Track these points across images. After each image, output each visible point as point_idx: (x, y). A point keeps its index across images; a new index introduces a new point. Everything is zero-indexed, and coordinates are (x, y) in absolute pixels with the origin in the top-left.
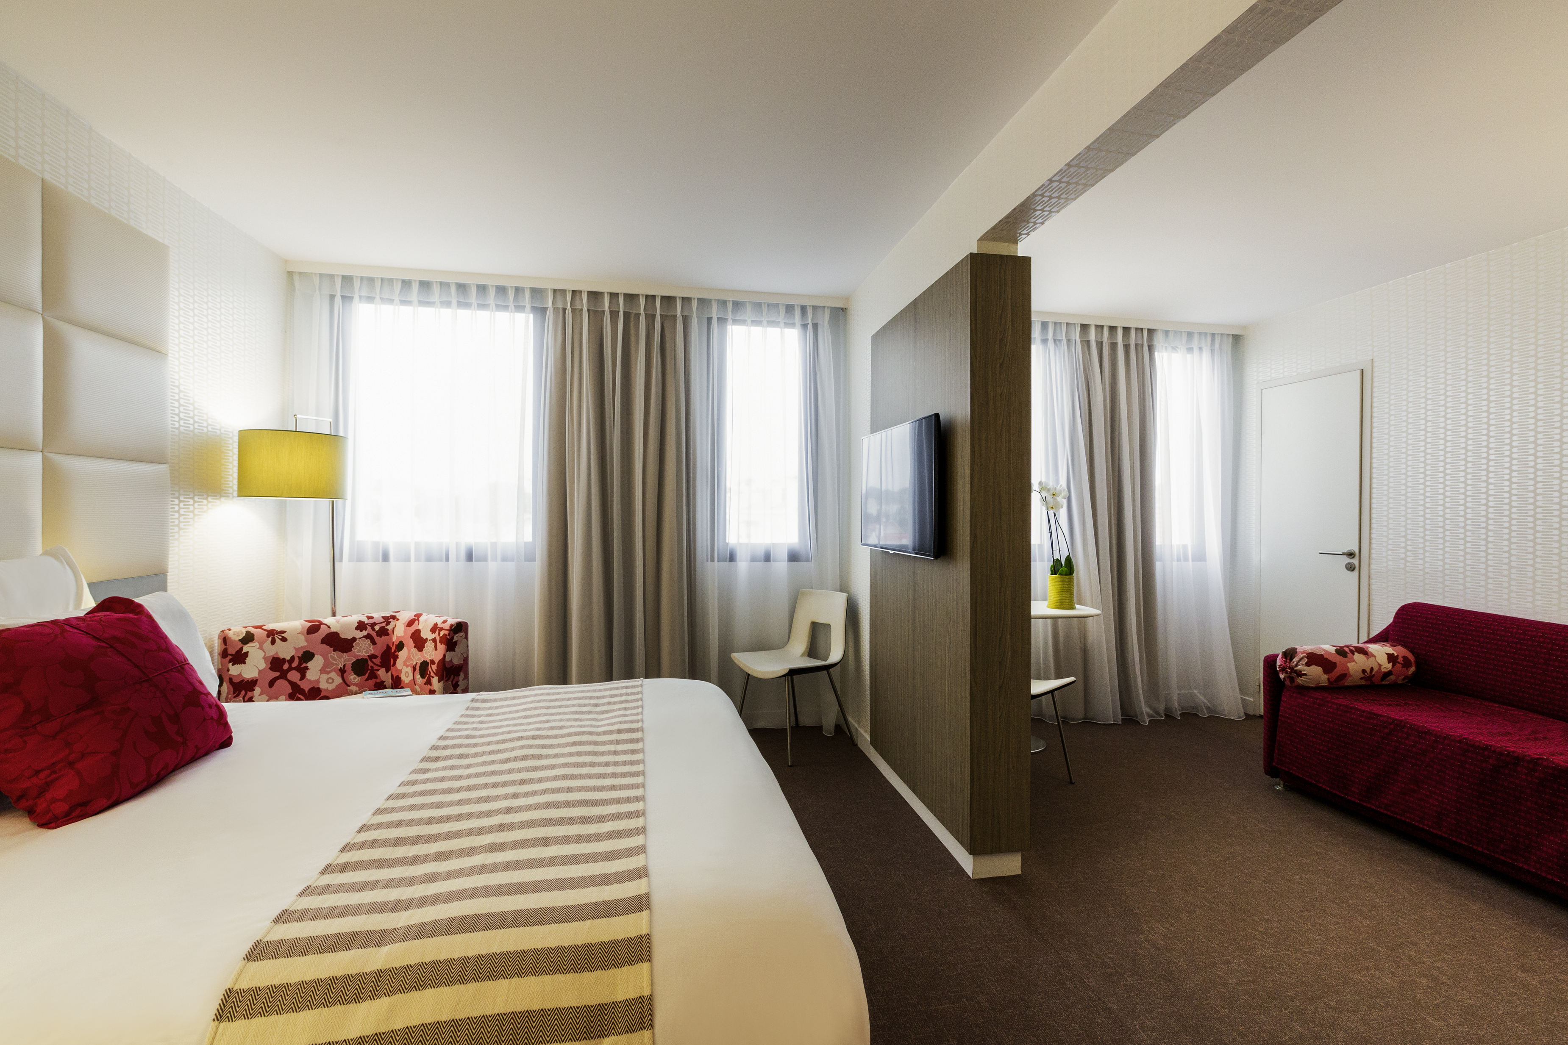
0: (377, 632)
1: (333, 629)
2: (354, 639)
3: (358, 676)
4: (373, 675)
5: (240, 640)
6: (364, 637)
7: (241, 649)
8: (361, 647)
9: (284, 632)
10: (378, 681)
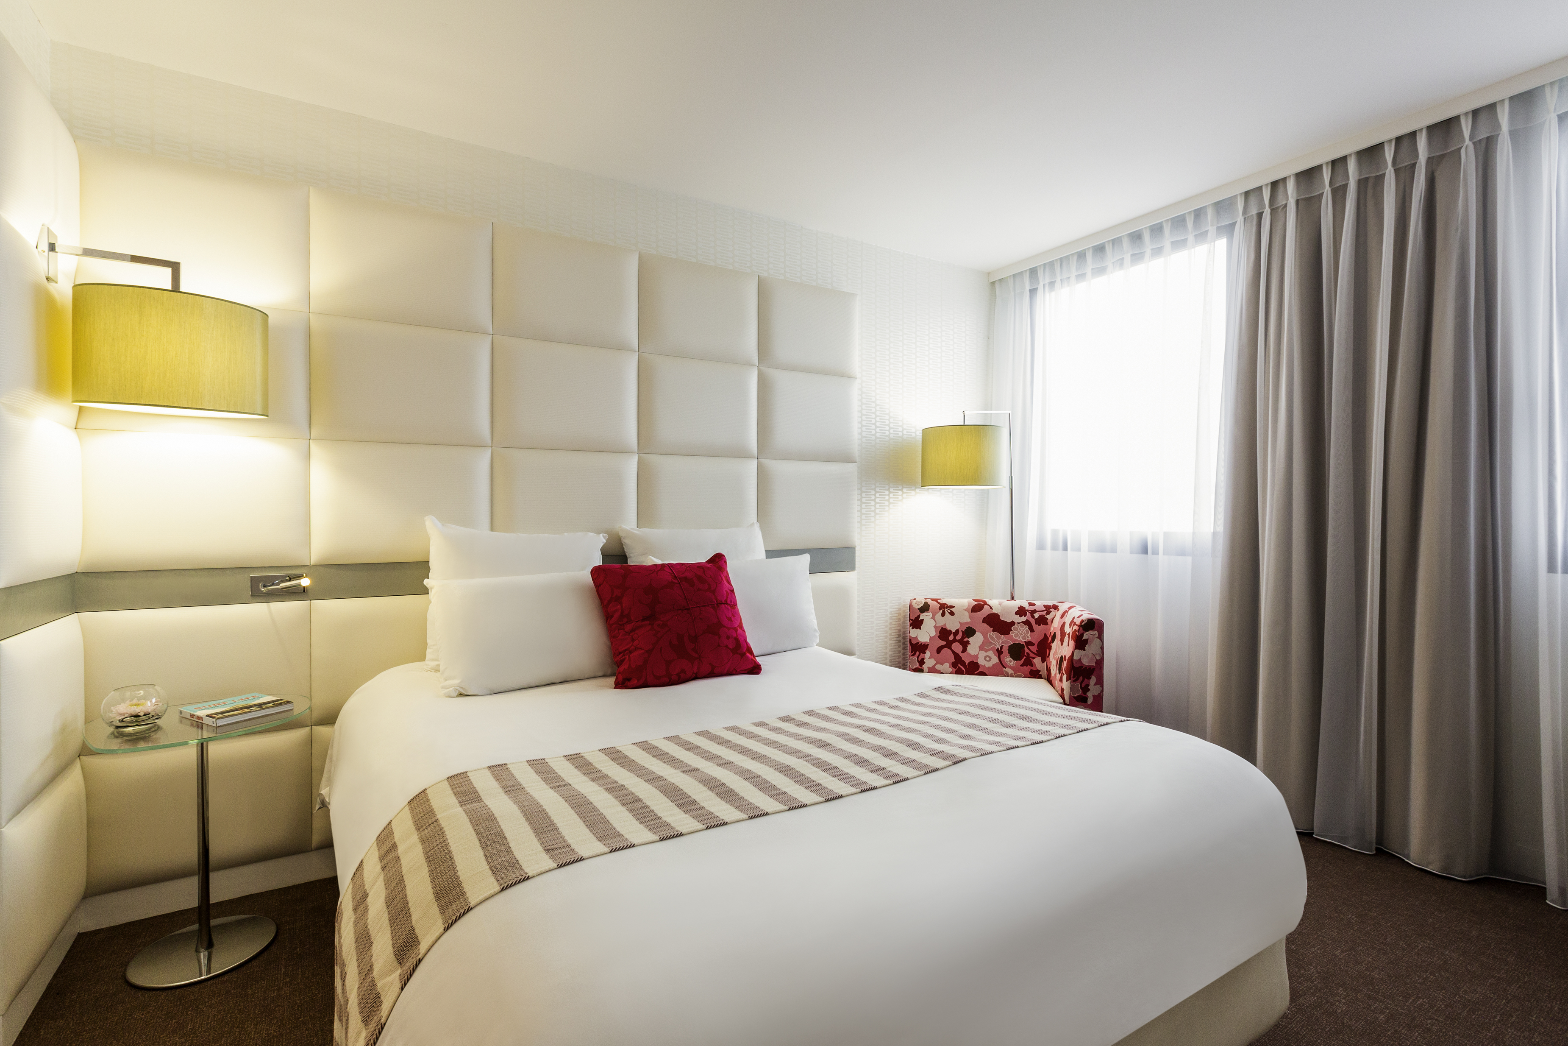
0: (1036, 620)
1: (995, 611)
2: (1013, 623)
3: (1014, 659)
4: (1028, 662)
5: (918, 609)
6: (1022, 622)
7: (919, 616)
8: (1019, 632)
9: (953, 607)
10: (1033, 668)
